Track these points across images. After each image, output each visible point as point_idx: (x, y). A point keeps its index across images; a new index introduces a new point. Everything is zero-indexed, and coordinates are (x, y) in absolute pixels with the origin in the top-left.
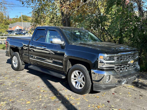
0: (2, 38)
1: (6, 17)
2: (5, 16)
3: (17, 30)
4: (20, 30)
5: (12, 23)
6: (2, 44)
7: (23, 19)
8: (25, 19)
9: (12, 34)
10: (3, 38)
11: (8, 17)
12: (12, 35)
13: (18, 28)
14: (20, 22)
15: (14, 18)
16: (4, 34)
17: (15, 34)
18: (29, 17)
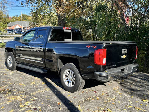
0: (1, 37)
1: (5, 16)
2: (5, 14)
3: (17, 29)
4: (20, 29)
5: (11, 22)
6: (2, 42)
7: (23, 18)
8: (25, 18)
9: (11, 33)
10: (3, 37)
11: (8, 15)
12: (11, 35)
13: (17, 27)
14: (20, 21)
15: (14, 17)
16: (4, 33)
17: (14, 33)
18: (29, 16)
